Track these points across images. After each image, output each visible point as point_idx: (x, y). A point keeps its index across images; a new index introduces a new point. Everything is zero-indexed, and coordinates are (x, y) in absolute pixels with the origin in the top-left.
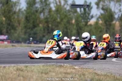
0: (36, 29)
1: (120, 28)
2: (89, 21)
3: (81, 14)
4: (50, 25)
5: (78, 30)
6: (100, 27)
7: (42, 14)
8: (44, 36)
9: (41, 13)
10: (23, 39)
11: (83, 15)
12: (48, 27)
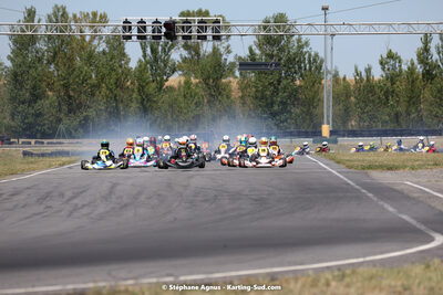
0: (39, 102)
1: (240, 94)
2: (167, 80)
3: (147, 63)
4: (72, 93)
5: (142, 103)
6: (196, 94)
7: (52, 66)
8: (59, 120)
9: (49, 63)
10: (8, 128)
11: (152, 66)
12: (70, 97)
